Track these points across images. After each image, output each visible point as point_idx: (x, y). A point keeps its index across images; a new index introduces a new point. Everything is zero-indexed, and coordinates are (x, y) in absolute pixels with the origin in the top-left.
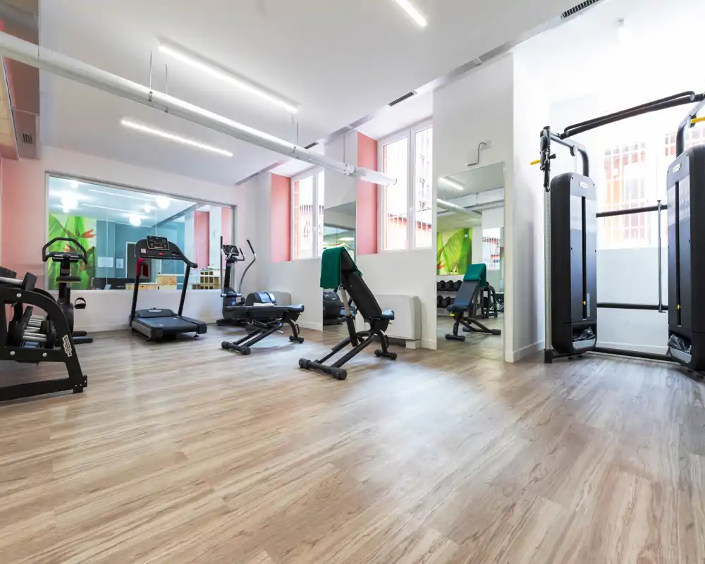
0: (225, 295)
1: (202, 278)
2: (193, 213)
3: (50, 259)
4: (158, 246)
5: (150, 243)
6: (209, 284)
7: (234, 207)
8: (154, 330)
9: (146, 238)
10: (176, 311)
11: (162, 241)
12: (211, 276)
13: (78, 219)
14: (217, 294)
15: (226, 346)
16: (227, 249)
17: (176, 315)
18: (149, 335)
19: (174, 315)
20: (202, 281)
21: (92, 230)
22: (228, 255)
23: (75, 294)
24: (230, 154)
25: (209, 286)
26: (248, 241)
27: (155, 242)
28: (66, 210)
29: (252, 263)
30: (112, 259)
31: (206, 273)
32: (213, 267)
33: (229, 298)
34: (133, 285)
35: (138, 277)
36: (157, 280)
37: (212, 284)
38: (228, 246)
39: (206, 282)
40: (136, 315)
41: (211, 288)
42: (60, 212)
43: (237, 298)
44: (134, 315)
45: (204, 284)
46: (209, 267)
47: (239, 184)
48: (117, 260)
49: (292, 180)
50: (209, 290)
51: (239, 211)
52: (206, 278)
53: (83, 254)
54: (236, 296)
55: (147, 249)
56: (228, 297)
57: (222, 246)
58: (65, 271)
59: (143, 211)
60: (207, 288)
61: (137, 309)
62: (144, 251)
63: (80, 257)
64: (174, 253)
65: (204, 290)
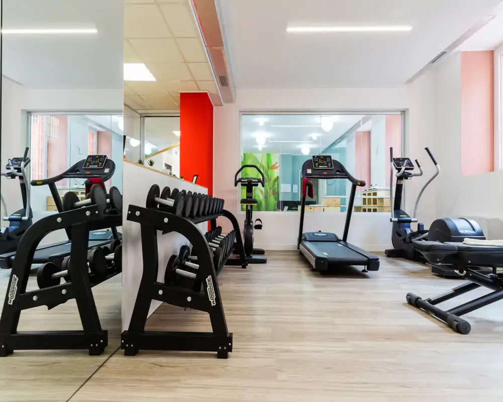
0: (396, 219)
1: (364, 199)
2: (354, 134)
3: (239, 184)
4: (323, 165)
5: (315, 162)
6: (372, 206)
7: (404, 112)
8: (318, 259)
9: (312, 158)
10: (340, 236)
11: (326, 159)
12: (375, 197)
13: (269, 155)
14: (385, 218)
15: (414, 302)
16: (398, 162)
17: (340, 240)
18: (313, 264)
19: (338, 241)
20: (364, 203)
21: (277, 163)
22: (399, 170)
23: (256, 215)
24: (407, 28)
25: (372, 208)
26: (427, 149)
27: (320, 162)
28: (260, 148)
29: (434, 177)
30: (289, 185)
31: (369, 194)
32: (377, 187)
33: (400, 224)
34: (300, 208)
35: (304, 198)
36: (322, 203)
37: (375, 207)
38: (398, 159)
39: (369, 203)
40: (303, 238)
41: (375, 210)
42: (256, 150)
43: (411, 224)
44: (301, 238)
45: (367, 207)
46: (371, 188)
47: (410, 81)
48: (294, 186)
49: (495, 53)
50: (372, 213)
51: (411, 116)
52: (369, 199)
53: (261, 178)
54: (410, 221)
55: (313, 170)
56: (400, 222)
57: (392, 159)
58: (250, 195)
59: (311, 139)
60: (369, 210)
61: (304, 232)
62: (309, 171)
63: (259, 181)
64: (340, 171)
65: (367, 213)
